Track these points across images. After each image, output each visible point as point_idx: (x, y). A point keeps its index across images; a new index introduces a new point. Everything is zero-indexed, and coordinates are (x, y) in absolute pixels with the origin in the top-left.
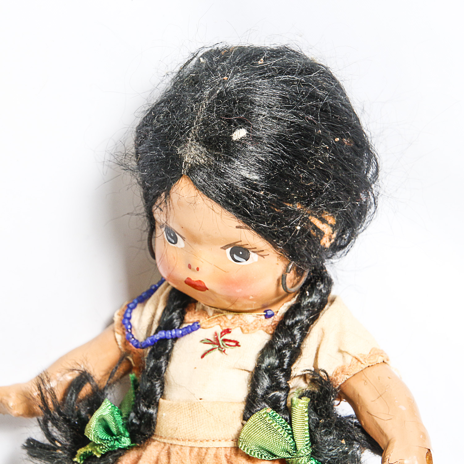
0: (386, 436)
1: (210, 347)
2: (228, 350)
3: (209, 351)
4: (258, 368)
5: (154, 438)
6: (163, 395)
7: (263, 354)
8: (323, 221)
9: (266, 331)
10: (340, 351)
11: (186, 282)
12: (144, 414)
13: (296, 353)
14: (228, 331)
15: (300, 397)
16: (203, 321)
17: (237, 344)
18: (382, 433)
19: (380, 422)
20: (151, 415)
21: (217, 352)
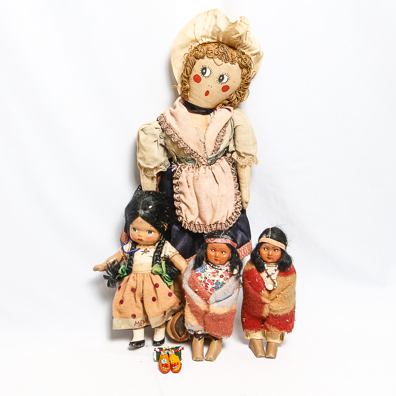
0: (181, 268)
1: (143, 252)
2: (147, 253)
3: (143, 253)
4: (154, 256)
5: (132, 272)
6: (133, 264)
7: (155, 253)
8: (166, 225)
9: (155, 249)
10: (170, 252)
11: (138, 239)
12: (130, 267)
13: (161, 253)
14: (147, 249)
15: (163, 261)
16: (140, 247)
17: (149, 251)
18: (181, 267)
19: (180, 265)
20: (131, 268)
21: (145, 253)
